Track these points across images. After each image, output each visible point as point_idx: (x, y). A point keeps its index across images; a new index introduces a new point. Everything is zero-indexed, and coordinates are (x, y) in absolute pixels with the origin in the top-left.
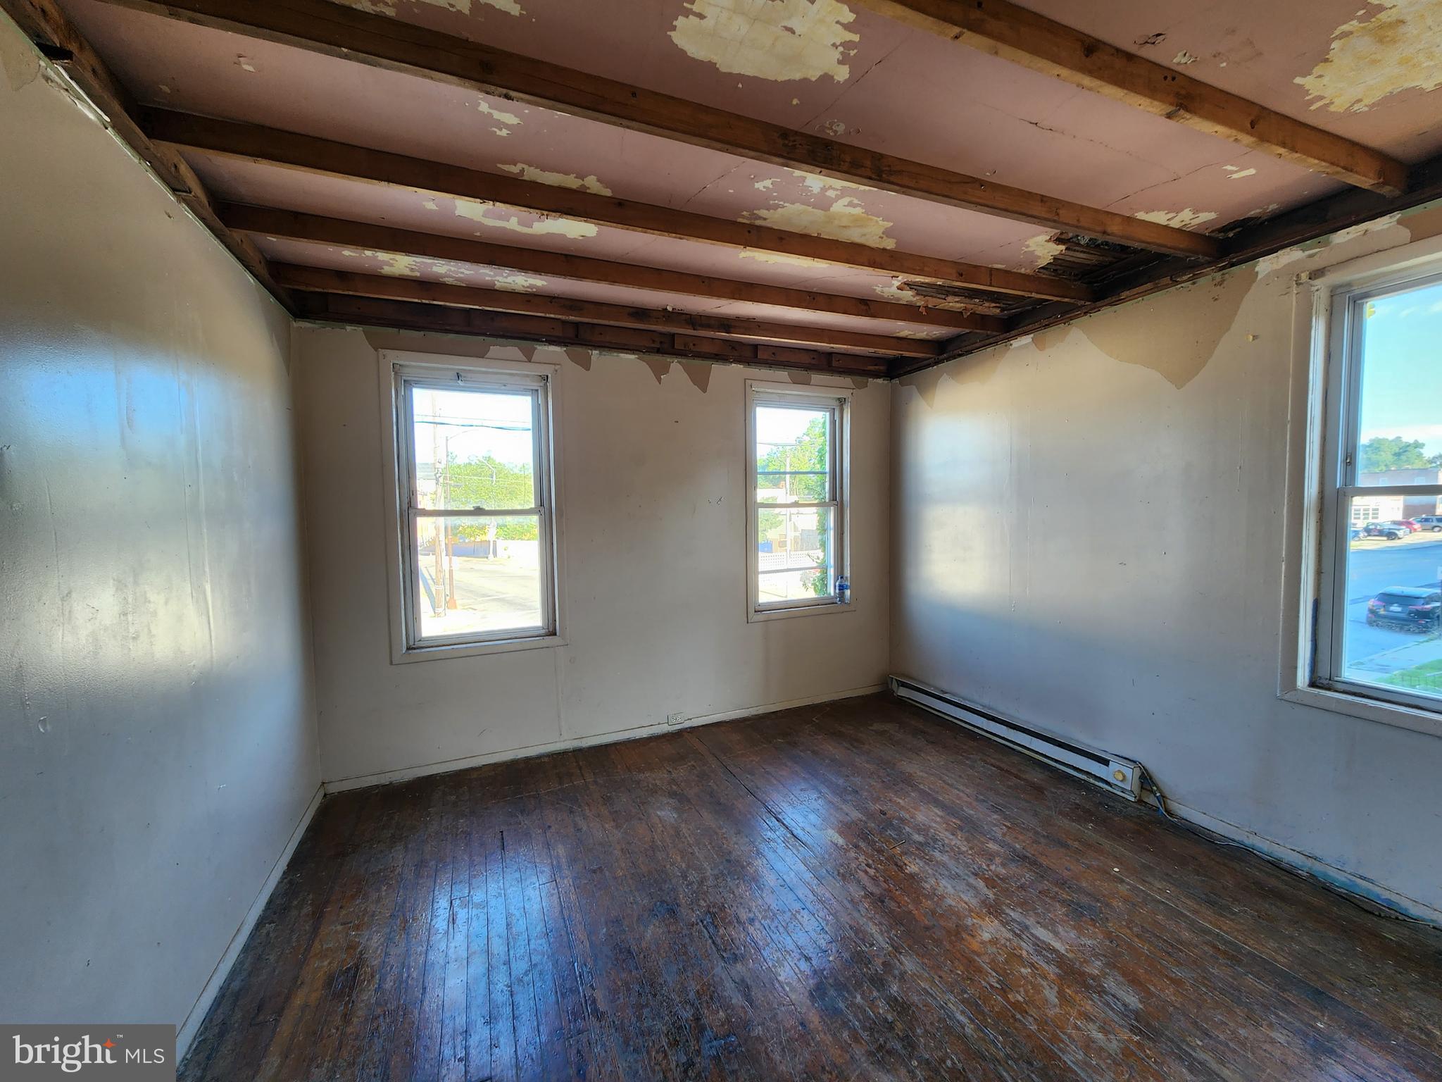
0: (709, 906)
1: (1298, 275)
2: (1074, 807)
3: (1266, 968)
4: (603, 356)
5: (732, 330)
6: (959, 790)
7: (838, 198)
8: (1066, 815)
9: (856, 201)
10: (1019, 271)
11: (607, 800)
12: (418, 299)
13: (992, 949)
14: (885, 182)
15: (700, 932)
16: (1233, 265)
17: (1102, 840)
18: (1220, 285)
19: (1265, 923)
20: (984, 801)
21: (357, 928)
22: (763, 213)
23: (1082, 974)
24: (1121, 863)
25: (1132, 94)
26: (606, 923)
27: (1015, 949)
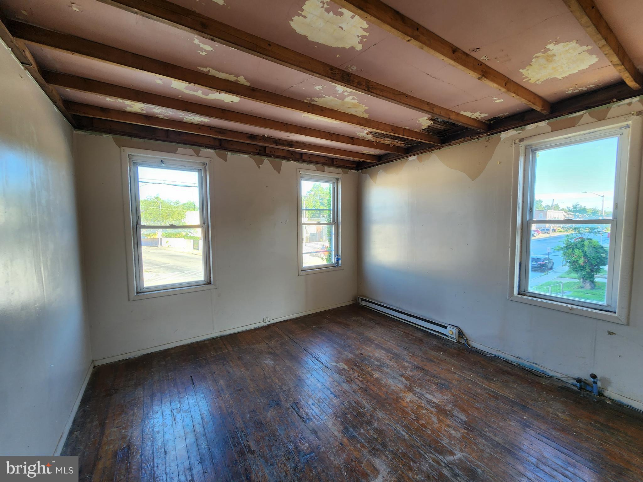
0: (294, 400)
1: (515, 140)
2: (434, 346)
3: (506, 400)
4: (233, 155)
5: (293, 146)
6: (390, 342)
7: (349, 95)
8: (432, 349)
9: (355, 98)
10: (414, 130)
11: (240, 358)
12: (144, 124)
13: (411, 405)
14: (370, 92)
15: (292, 411)
16: (492, 134)
17: (447, 358)
18: (488, 141)
19: (505, 383)
20: (401, 346)
21: (125, 428)
22: (316, 99)
23: (445, 410)
24: (454, 367)
25: (468, 69)
26: (249, 412)
27: (420, 404)
